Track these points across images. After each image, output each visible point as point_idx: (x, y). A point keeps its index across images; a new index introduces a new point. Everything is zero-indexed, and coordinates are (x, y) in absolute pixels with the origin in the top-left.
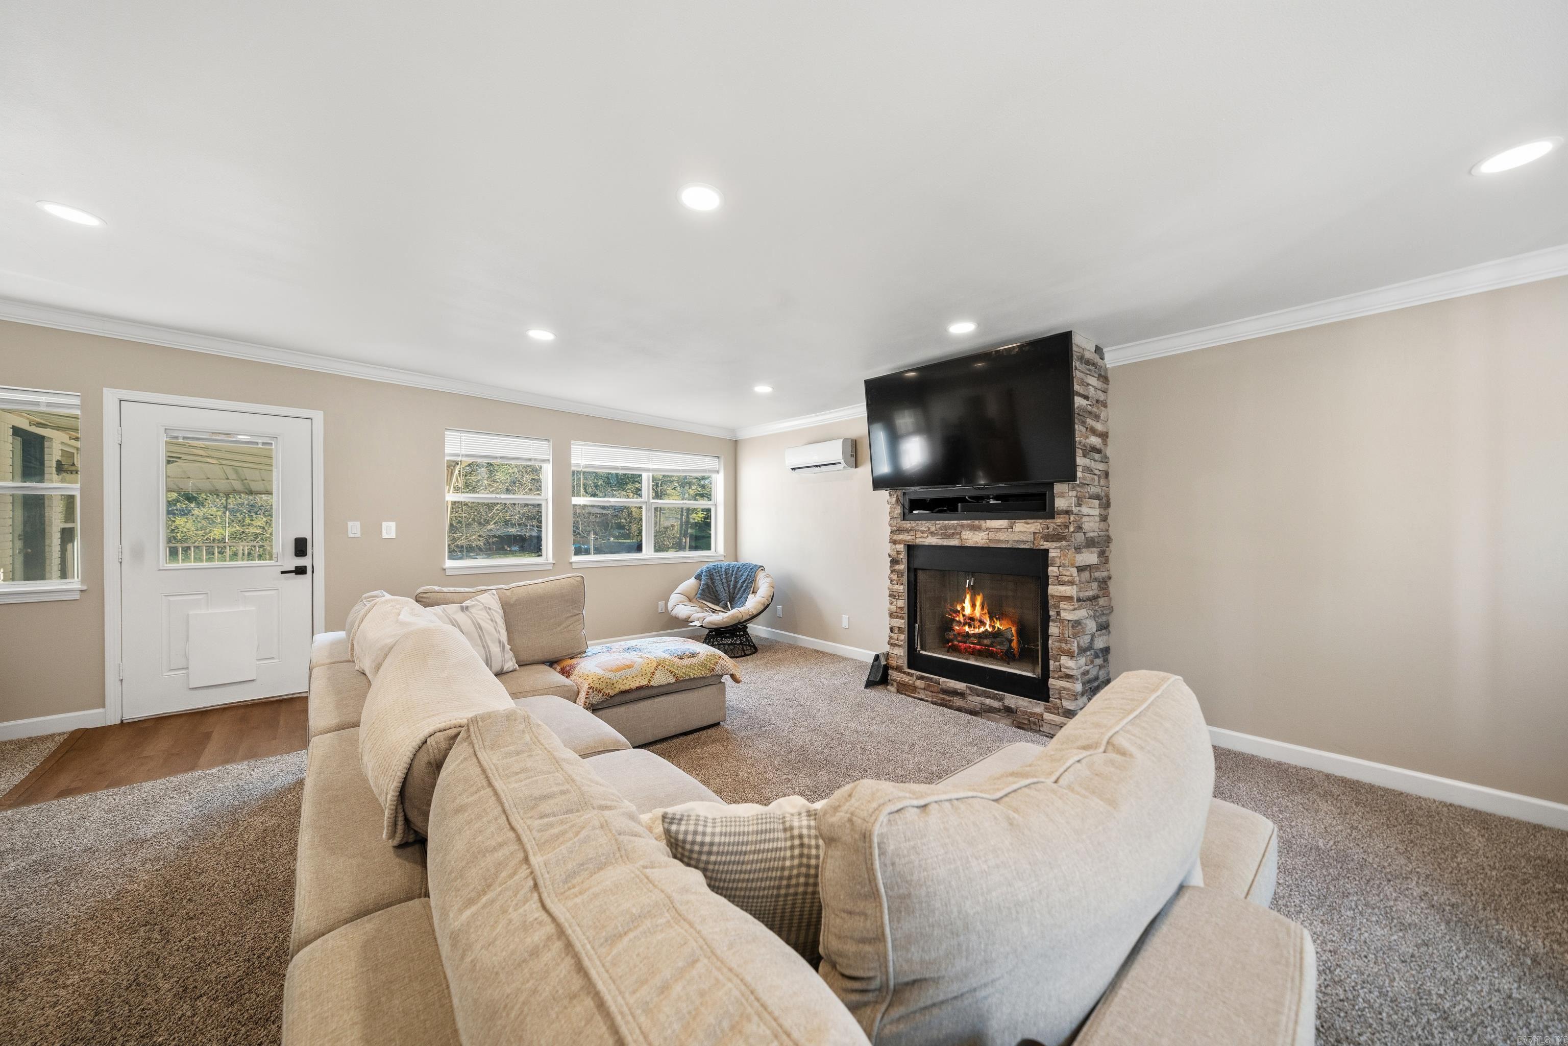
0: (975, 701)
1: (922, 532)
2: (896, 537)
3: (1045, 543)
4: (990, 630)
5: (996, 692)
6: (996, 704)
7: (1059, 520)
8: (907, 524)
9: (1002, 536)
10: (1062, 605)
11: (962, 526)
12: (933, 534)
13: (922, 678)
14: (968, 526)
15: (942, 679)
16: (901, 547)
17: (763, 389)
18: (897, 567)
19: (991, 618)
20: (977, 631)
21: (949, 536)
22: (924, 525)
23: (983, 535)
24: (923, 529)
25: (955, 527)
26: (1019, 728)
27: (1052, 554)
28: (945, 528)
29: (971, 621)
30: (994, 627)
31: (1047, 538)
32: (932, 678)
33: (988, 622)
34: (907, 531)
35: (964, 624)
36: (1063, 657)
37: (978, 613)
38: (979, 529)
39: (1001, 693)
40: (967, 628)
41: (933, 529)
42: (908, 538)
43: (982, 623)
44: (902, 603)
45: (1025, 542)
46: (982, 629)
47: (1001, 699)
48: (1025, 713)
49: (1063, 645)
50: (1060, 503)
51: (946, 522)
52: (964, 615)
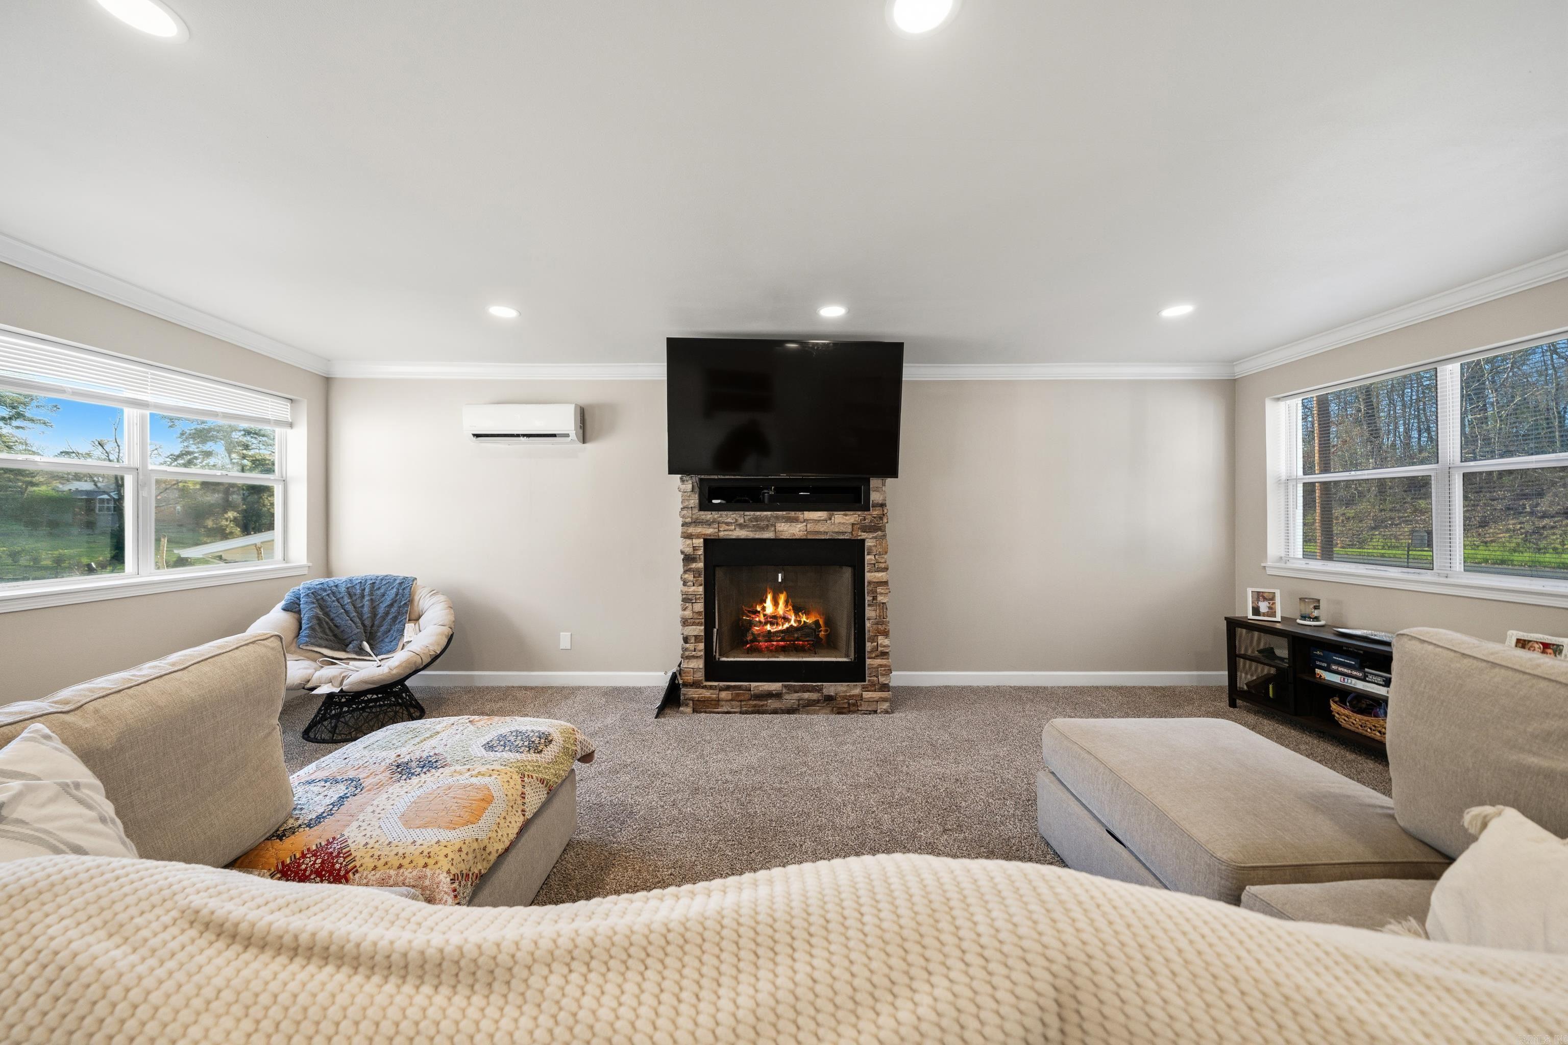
0: (791, 699)
1: (728, 524)
2: (691, 530)
3: (863, 534)
4: (795, 625)
5: (814, 684)
6: (814, 696)
7: (875, 512)
8: (708, 515)
9: (822, 528)
10: (879, 590)
11: (777, 518)
12: (742, 526)
13: (728, 688)
14: (783, 517)
15: (753, 684)
16: (699, 542)
17: (503, 312)
18: (694, 565)
19: (796, 614)
20: (780, 628)
21: (763, 529)
22: (730, 516)
23: (800, 526)
24: (729, 520)
25: (767, 519)
26: (839, 713)
27: (869, 543)
28: (756, 519)
29: (773, 619)
30: (800, 622)
31: (865, 529)
32: (741, 686)
33: (793, 618)
34: (709, 523)
35: (766, 623)
36: (880, 638)
37: (781, 610)
38: (796, 520)
39: (819, 684)
40: (768, 627)
41: (741, 521)
42: (709, 531)
43: (786, 619)
44: (700, 607)
45: (843, 533)
46: (786, 625)
47: (820, 690)
48: (845, 697)
49: (880, 627)
50: (875, 497)
51: (758, 513)
52: (765, 615)
